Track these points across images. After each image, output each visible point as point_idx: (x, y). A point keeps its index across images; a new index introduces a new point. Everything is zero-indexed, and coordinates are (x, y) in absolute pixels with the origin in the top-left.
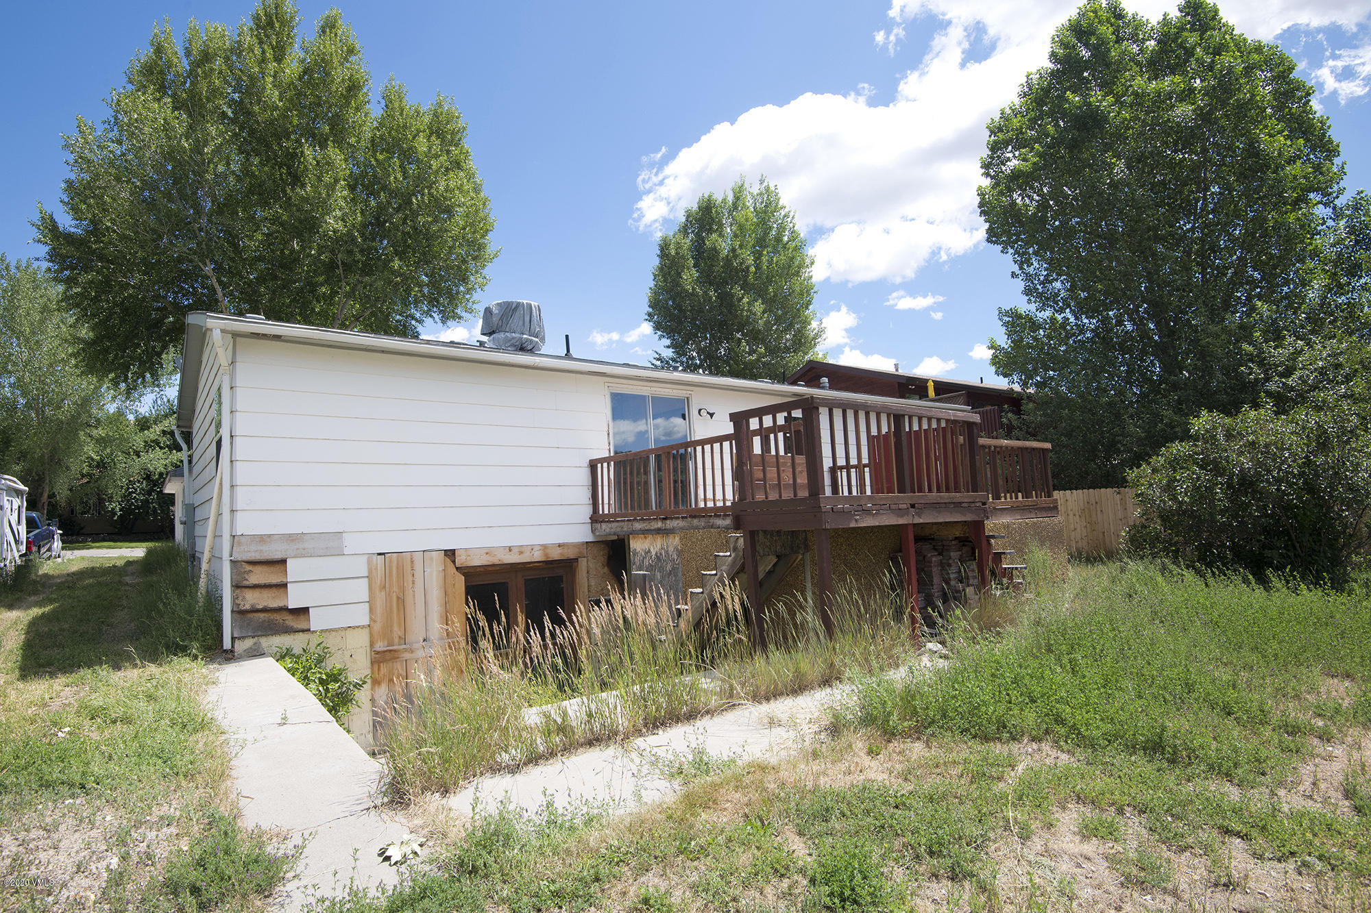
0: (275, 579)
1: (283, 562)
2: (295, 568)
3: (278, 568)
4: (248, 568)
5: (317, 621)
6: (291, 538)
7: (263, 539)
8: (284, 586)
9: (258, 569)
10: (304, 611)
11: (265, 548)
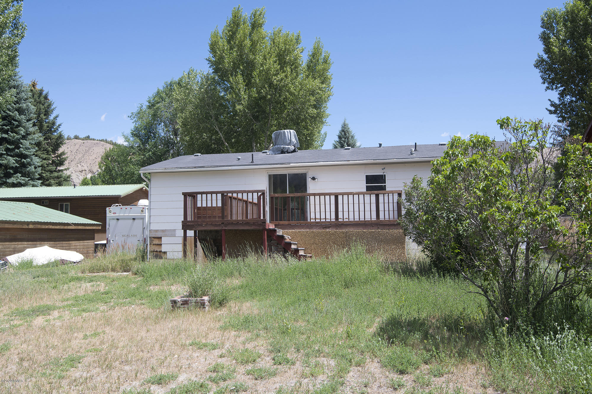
0: (159, 243)
1: (161, 238)
2: (164, 240)
3: (160, 239)
4: (153, 239)
5: (169, 255)
6: (163, 231)
7: (157, 231)
8: (161, 245)
9: (155, 239)
10: (165, 253)
11: (157, 234)
